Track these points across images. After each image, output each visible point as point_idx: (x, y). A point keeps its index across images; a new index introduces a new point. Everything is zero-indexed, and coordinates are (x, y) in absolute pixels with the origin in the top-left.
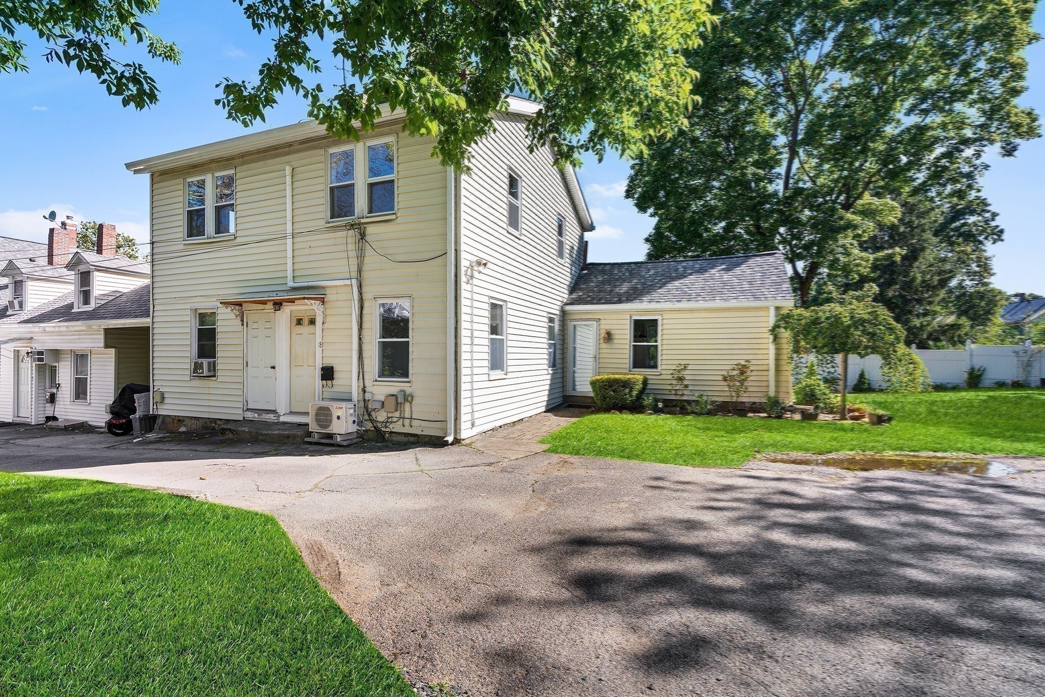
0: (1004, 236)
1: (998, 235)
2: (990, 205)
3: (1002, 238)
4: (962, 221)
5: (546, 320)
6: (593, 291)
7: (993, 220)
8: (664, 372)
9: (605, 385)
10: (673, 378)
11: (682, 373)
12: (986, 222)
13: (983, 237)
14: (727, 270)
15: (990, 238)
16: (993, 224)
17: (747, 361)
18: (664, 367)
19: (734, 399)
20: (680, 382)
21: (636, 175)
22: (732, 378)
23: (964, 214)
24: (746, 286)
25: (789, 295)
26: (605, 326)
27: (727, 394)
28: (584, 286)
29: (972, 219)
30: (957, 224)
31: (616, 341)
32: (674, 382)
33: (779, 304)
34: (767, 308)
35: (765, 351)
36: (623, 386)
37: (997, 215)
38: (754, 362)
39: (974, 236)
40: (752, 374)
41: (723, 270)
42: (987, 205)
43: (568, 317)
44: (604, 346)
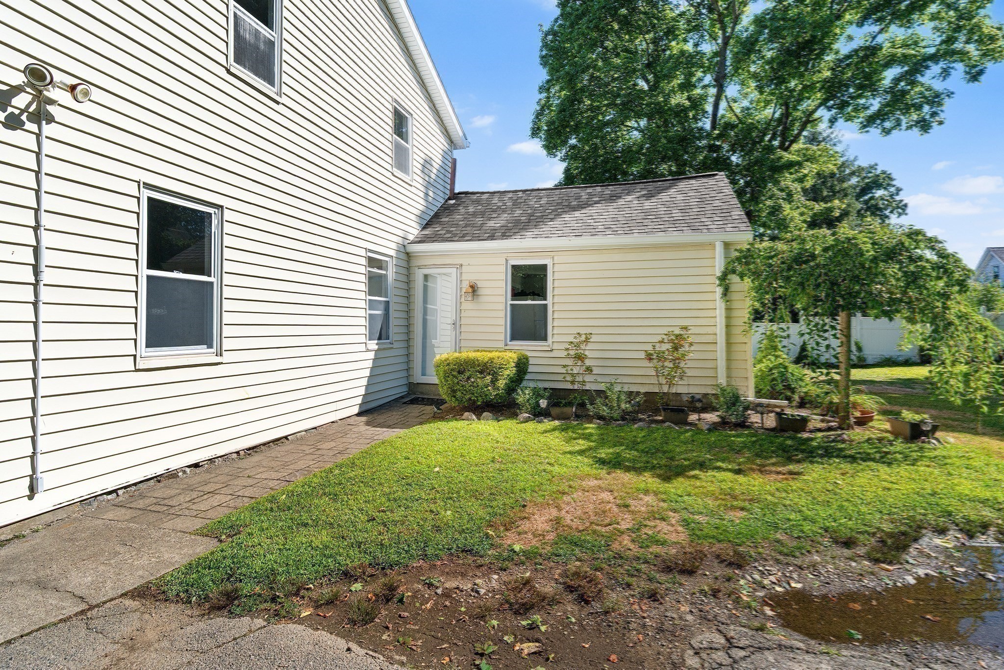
0: (908, 211)
1: (902, 209)
2: (895, 179)
3: (906, 212)
4: (870, 195)
5: (363, 261)
6: (457, 225)
7: (897, 194)
8: (555, 346)
9: (453, 370)
10: (568, 356)
11: (583, 347)
12: (891, 196)
13: (889, 211)
14: (649, 196)
15: (895, 212)
16: (898, 198)
17: (685, 328)
18: (556, 338)
19: (665, 389)
20: (579, 363)
21: (542, 109)
22: (661, 357)
23: (872, 188)
24: (677, 214)
25: (744, 225)
26: (469, 277)
27: (654, 380)
28: (447, 219)
29: (879, 193)
30: (866, 198)
31: (482, 299)
32: (569, 362)
33: (729, 238)
34: (712, 245)
35: (710, 313)
36: (481, 372)
37: (901, 190)
38: (693, 330)
39: (880, 209)
40: (692, 348)
41: (643, 196)
42: (891, 179)
43: (415, 263)
44: (467, 305)
